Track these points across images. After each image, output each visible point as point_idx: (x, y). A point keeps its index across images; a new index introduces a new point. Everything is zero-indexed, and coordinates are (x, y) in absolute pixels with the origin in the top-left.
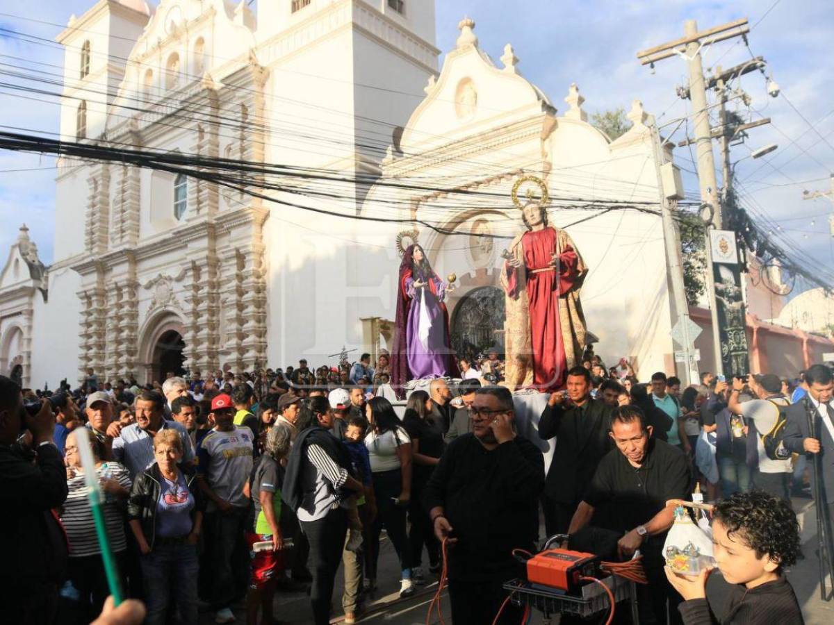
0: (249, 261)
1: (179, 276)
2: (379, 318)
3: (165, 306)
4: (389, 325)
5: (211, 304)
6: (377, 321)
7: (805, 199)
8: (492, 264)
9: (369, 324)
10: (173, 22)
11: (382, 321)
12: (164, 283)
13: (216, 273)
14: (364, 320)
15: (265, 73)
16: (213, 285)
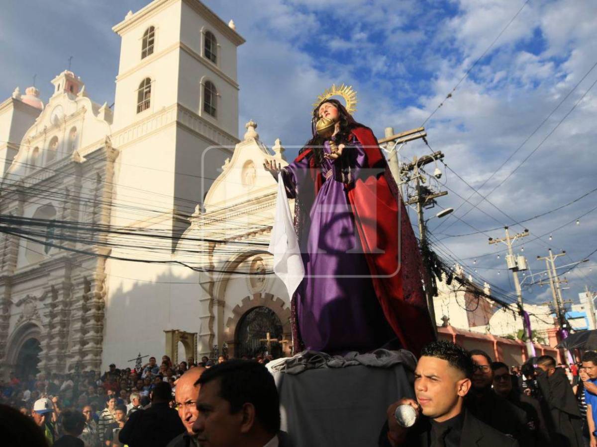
0: (94, 286)
1: (42, 296)
2: (178, 330)
3: (30, 320)
4: (186, 335)
5: (64, 319)
6: (177, 332)
7: (490, 243)
8: (265, 290)
9: (170, 335)
10: (56, 115)
11: (181, 333)
12: (31, 302)
13: (69, 295)
14: (167, 332)
15: (115, 152)
16: (66, 304)
